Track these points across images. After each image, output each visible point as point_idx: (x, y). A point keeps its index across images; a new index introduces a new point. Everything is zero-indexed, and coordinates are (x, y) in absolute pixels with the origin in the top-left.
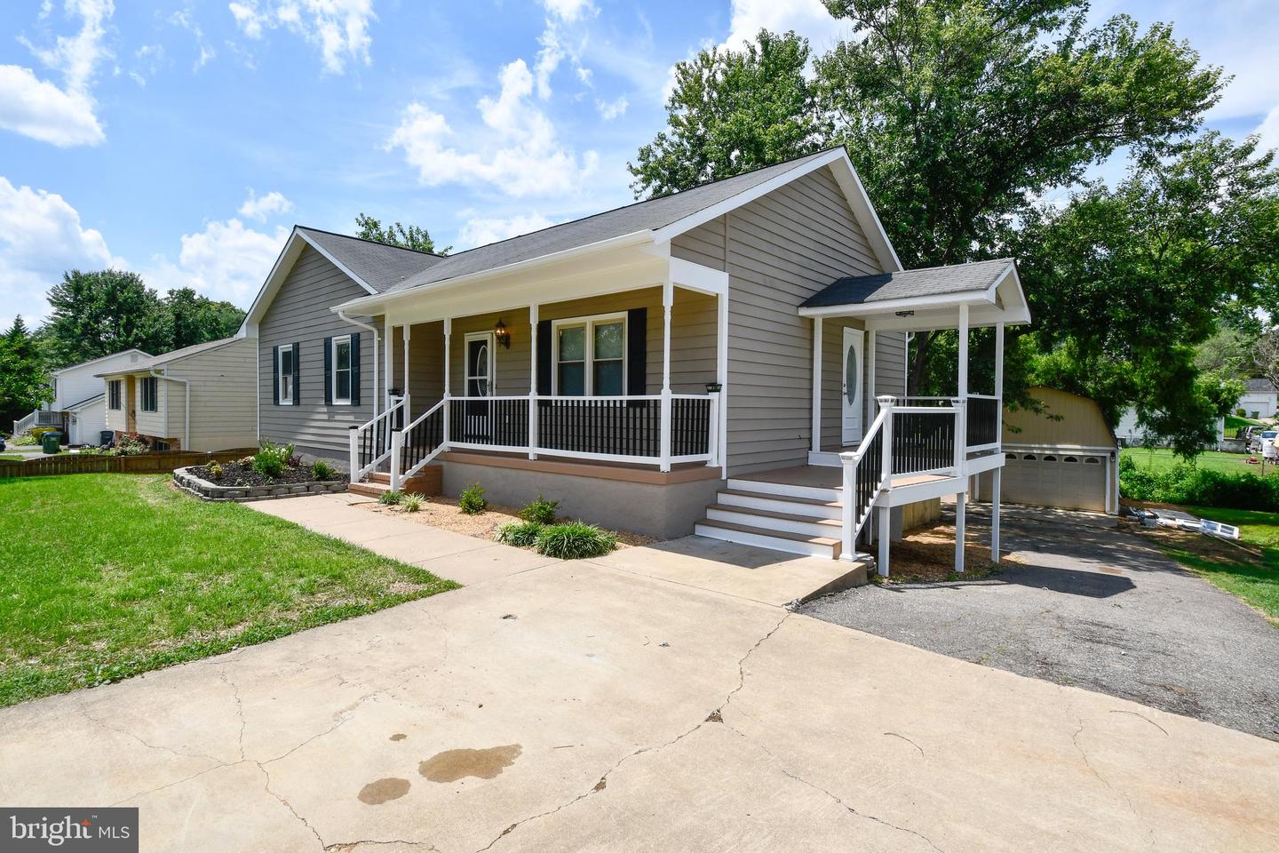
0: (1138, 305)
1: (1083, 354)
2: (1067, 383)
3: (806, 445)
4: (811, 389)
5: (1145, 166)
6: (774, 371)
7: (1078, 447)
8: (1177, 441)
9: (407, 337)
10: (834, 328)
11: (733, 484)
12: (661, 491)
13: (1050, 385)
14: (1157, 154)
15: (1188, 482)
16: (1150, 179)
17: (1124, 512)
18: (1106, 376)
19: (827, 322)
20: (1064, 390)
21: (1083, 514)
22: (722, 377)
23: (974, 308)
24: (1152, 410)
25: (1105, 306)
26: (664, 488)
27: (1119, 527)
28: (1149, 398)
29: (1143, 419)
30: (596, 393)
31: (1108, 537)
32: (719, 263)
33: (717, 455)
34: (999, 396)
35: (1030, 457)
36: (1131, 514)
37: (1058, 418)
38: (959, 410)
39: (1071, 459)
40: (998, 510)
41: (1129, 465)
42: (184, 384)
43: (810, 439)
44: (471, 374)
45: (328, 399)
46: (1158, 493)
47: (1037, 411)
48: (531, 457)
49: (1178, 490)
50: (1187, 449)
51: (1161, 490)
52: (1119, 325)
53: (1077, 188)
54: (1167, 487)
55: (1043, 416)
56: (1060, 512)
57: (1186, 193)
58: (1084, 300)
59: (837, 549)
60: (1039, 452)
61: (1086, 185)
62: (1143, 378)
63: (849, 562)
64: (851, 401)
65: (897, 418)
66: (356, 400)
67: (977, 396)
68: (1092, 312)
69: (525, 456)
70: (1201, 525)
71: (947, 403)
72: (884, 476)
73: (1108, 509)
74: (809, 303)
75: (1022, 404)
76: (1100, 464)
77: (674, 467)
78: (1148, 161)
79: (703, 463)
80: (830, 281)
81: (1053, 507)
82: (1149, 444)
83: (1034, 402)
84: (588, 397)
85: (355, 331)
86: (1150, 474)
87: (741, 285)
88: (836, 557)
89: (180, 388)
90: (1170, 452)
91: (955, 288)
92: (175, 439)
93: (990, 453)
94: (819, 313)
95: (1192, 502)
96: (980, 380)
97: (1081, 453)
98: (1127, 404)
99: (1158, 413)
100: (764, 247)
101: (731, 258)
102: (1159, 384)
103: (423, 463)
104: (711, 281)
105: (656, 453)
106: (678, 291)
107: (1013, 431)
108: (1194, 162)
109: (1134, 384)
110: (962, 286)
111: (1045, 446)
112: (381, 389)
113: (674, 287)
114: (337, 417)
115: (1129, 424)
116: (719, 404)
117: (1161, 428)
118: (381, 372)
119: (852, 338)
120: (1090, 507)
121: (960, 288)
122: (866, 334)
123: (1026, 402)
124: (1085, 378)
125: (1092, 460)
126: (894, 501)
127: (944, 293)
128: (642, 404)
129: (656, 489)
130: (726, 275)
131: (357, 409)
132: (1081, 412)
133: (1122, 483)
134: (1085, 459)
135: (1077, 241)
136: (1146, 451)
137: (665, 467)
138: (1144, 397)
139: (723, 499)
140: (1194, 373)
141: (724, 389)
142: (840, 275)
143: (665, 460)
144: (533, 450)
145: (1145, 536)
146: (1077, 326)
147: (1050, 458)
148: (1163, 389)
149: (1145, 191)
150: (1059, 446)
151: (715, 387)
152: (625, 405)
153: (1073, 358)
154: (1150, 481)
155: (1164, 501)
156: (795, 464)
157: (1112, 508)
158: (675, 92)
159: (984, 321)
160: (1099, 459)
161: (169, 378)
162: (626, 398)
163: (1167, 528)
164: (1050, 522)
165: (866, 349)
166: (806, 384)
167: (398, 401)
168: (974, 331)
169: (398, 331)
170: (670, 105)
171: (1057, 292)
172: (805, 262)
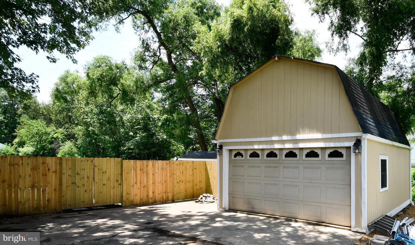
7: (319, 136)
35: (272, 154)
39: (312, 153)
76: (344, 158)
97: (322, 145)
111: (285, 138)
125: (335, 154)
134: (328, 152)
147: (291, 154)
160: (344, 152)
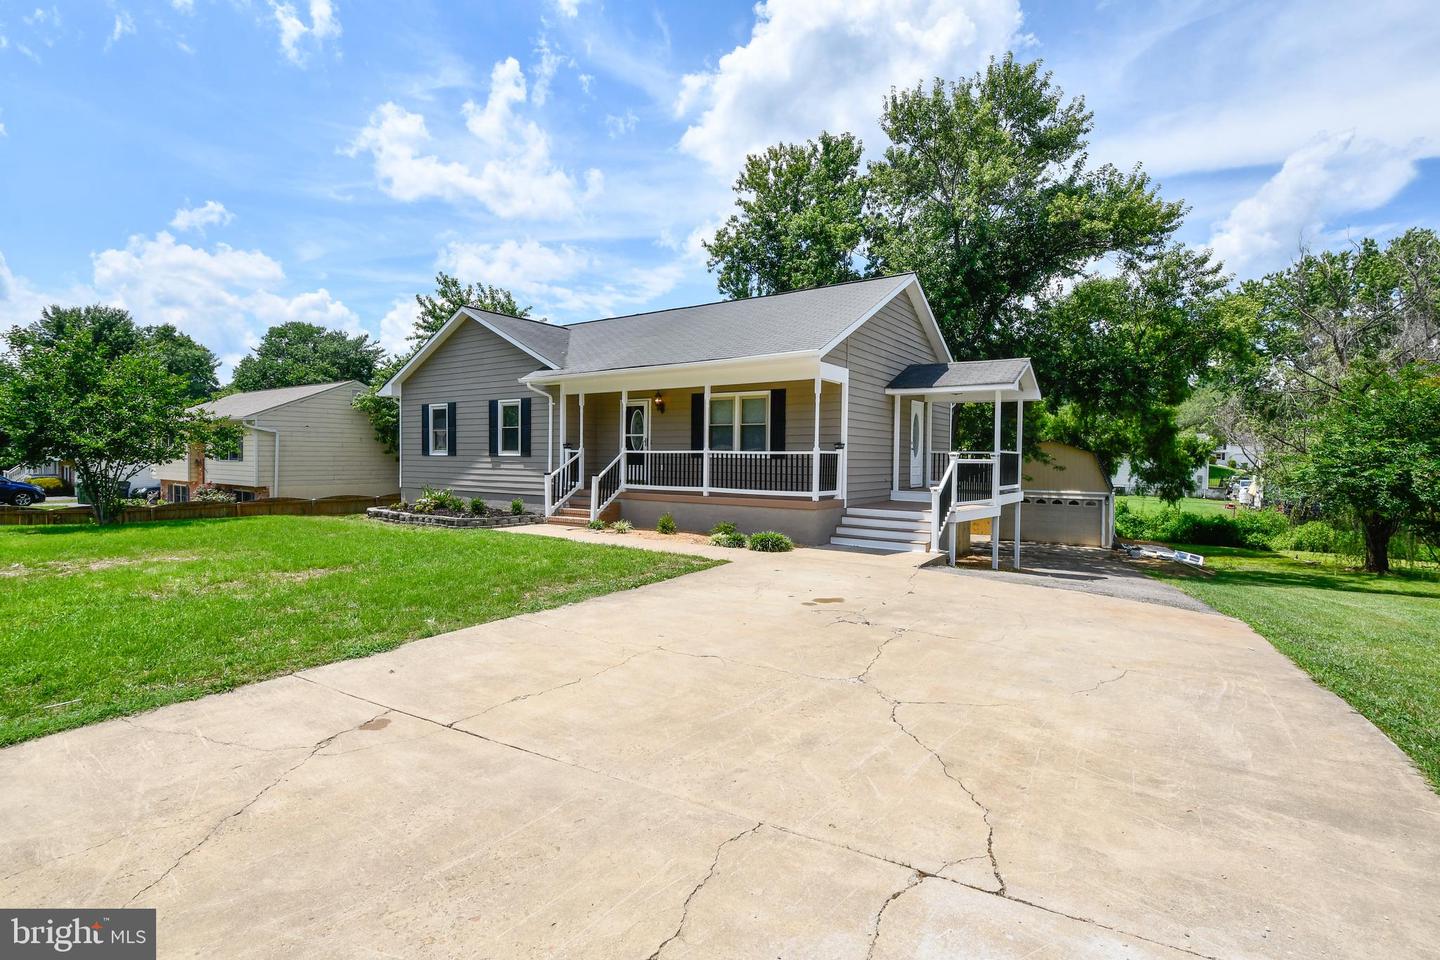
0: (1122, 380)
1: (1084, 414)
2: (1072, 439)
3: (888, 486)
4: (893, 446)
5: (1129, 268)
6: (865, 433)
7: (1079, 492)
8: (1162, 489)
9: (582, 404)
10: (906, 401)
11: (850, 511)
12: (814, 514)
13: (1058, 440)
14: (1137, 261)
15: (1173, 523)
16: (1133, 279)
17: (1115, 547)
18: (1105, 431)
19: (903, 398)
20: (1070, 444)
21: (1082, 549)
22: (844, 439)
23: (1003, 392)
24: (1142, 462)
25: (1097, 380)
26: (815, 512)
27: (1111, 558)
28: (1139, 451)
29: (1135, 469)
30: (742, 448)
31: (1101, 563)
32: (845, 363)
33: (841, 492)
34: (1019, 451)
35: (1041, 501)
36: (1121, 547)
37: (1062, 468)
38: (995, 460)
39: (1074, 502)
40: (1018, 547)
41: (1125, 510)
42: (273, 435)
43: (892, 482)
44: (628, 432)
45: (493, 451)
46: (1148, 533)
47: (1046, 462)
48: (705, 494)
49: (1164, 530)
50: (1170, 496)
51: (1150, 531)
52: (1107, 395)
53: (1078, 278)
54: (1155, 528)
55: (1051, 467)
56: (1064, 547)
57: (1158, 291)
58: (1082, 373)
59: (928, 546)
60: (1047, 497)
61: (1086, 277)
62: (1135, 434)
63: (935, 552)
64: (915, 455)
65: (961, 467)
66: (527, 451)
67: (1006, 452)
68: (1089, 383)
69: (701, 494)
70: (1174, 555)
71: (988, 457)
72: (952, 503)
73: (1103, 543)
74: (893, 385)
75: (1035, 456)
76: (1097, 506)
77: (822, 498)
78: (1131, 265)
79: (832, 497)
80: (903, 368)
81: (1058, 543)
82: (1139, 491)
83: (1043, 455)
84: (736, 452)
85: (526, 396)
86: (1142, 517)
87: (856, 376)
88: (928, 551)
89: (269, 438)
90: (1157, 499)
91: (993, 381)
92: (265, 488)
93: (1013, 491)
94: (898, 392)
95: (1173, 540)
96: (1008, 440)
97: (1081, 498)
98: (1121, 456)
99: (1147, 465)
100: (867, 348)
101: (850, 358)
102: (1147, 440)
103: (610, 500)
104: (840, 375)
105: (809, 489)
106: (824, 383)
107: (1027, 479)
108: (1166, 267)
109: (1127, 439)
110: (997, 380)
111: (1053, 492)
112: (555, 444)
113: (822, 381)
114: (502, 466)
115: (1123, 476)
116: (843, 455)
117: (1150, 477)
118: (556, 429)
119: (917, 408)
120: (1090, 543)
121: (996, 381)
122: (926, 404)
123: (1037, 455)
124: (1087, 433)
125: (1090, 503)
126: (960, 519)
127: (987, 384)
128: (782, 457)
129: (810, 512)
130: (847, 370)
131: (526, 459)
132: (1081, 463)
133: (1118, 525)
134: (1085, 502)
135: (1078, 322)
136: (1140, 498)
137: (816, 498)
138: (1135, 450)
139: (845, 520)
140: (1175, 430)
141: (846, 447)
142: (909, 363)
143: (815, 494)
144: (706, 489)
145: (1130, 563)
146: (1077, 394)
147: (1057, 502)
148: (1150, 443)
149: (1129, 287)
150: (1062, 492)
151: (840, 446)
152: (768, 457)
153: (1076, 416)
154: (1141, 523)
155: (1153, 540)
156: (883, 499)
157: (1107, 544)
158: (743, 176)
159: (1010, 399)
160: (1096, 503)
161: (260, 428)
162: (769, 453)
163: (1149, 558)
164: (1056, 554)
165: (925, 415)
166: (889, 443)
167: (572, 455)
168: (1004, 405)
169: (572, 400)
170: (737, 186)
171: (1062, 367)
172: (890, 356)
